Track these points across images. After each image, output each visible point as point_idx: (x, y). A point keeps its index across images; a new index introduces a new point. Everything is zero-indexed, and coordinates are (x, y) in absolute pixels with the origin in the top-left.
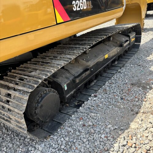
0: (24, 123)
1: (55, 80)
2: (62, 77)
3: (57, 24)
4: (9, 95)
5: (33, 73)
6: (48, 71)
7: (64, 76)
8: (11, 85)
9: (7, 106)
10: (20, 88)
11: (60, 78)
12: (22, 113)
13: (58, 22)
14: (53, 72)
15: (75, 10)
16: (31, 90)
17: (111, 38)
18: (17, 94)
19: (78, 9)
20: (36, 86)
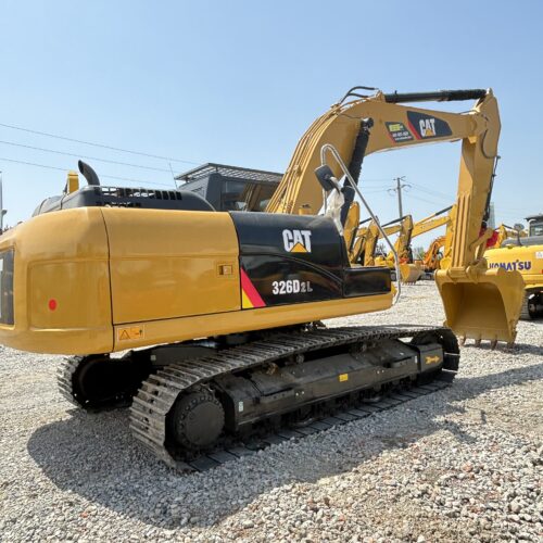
0: (163, 428)
1: (227, 391)
2: (241, 390)
3: (242, 309)
4: (156, 393)
5: (195, 370)
6: (214, 370)
7: (244, 389)
8: (163, 380)
9: (149, 406)
10: (172, 384)
11: (237, 391)
12: (164, 412)
13: (244, 307)
14: (220, 371)
15: (275, 293)
16: (183, 387)
17: (364, 347)
18: (166, 390)
19: (282, 292)
20: (191, 383)
